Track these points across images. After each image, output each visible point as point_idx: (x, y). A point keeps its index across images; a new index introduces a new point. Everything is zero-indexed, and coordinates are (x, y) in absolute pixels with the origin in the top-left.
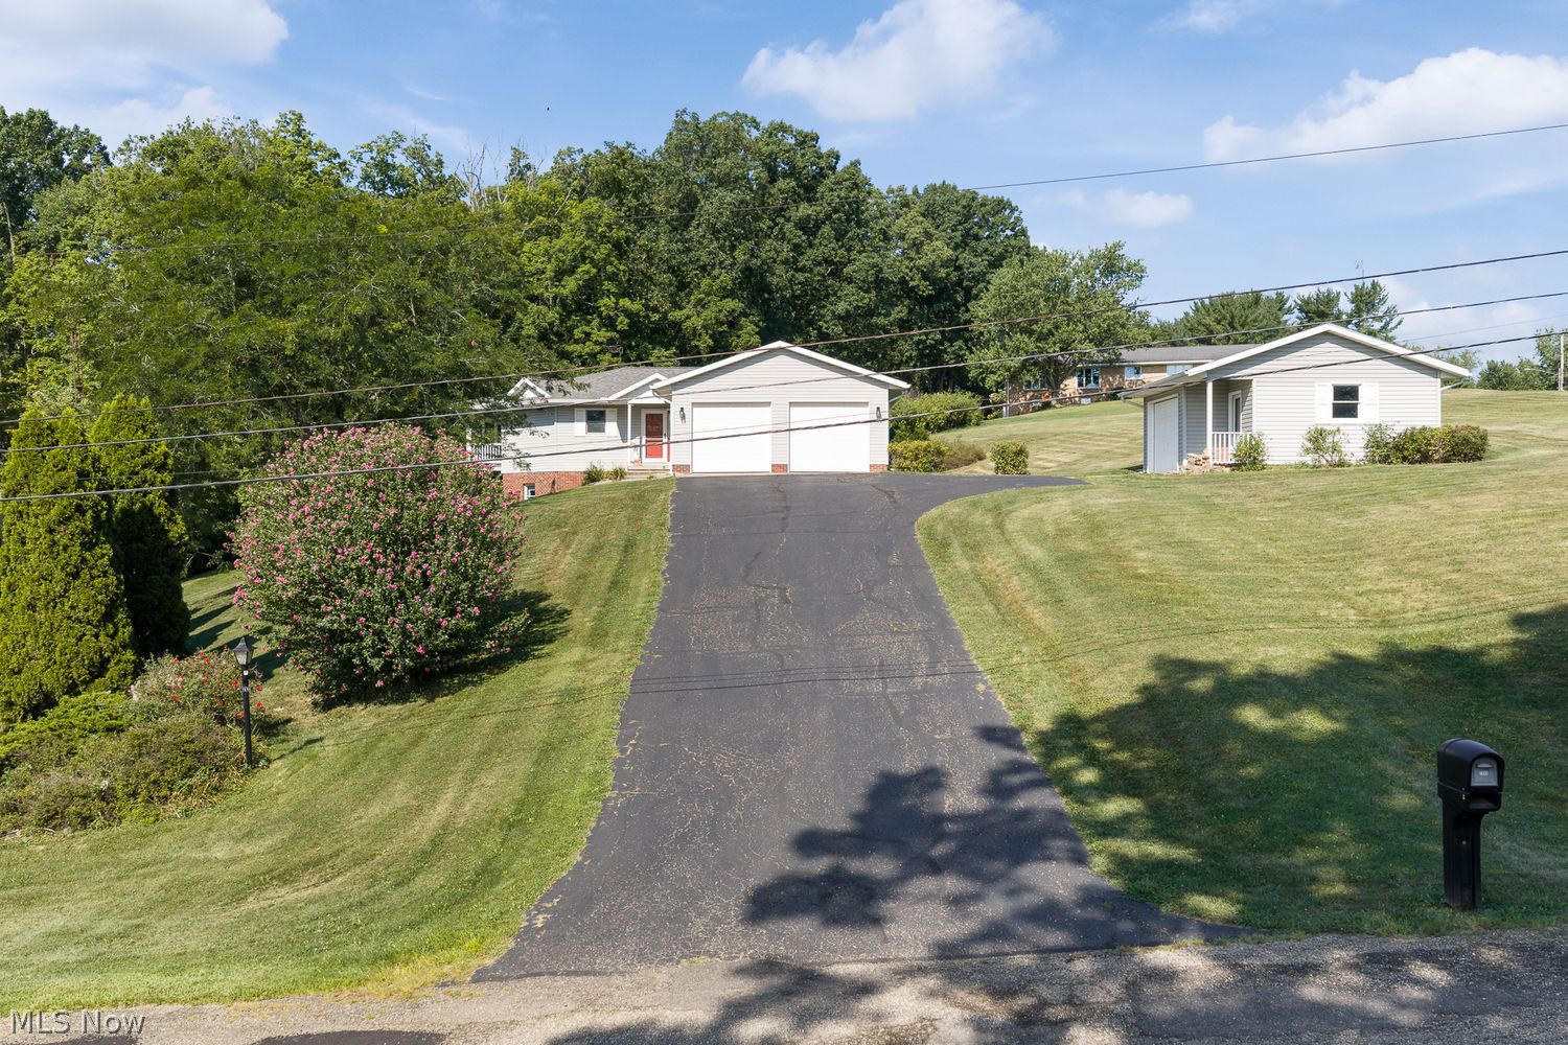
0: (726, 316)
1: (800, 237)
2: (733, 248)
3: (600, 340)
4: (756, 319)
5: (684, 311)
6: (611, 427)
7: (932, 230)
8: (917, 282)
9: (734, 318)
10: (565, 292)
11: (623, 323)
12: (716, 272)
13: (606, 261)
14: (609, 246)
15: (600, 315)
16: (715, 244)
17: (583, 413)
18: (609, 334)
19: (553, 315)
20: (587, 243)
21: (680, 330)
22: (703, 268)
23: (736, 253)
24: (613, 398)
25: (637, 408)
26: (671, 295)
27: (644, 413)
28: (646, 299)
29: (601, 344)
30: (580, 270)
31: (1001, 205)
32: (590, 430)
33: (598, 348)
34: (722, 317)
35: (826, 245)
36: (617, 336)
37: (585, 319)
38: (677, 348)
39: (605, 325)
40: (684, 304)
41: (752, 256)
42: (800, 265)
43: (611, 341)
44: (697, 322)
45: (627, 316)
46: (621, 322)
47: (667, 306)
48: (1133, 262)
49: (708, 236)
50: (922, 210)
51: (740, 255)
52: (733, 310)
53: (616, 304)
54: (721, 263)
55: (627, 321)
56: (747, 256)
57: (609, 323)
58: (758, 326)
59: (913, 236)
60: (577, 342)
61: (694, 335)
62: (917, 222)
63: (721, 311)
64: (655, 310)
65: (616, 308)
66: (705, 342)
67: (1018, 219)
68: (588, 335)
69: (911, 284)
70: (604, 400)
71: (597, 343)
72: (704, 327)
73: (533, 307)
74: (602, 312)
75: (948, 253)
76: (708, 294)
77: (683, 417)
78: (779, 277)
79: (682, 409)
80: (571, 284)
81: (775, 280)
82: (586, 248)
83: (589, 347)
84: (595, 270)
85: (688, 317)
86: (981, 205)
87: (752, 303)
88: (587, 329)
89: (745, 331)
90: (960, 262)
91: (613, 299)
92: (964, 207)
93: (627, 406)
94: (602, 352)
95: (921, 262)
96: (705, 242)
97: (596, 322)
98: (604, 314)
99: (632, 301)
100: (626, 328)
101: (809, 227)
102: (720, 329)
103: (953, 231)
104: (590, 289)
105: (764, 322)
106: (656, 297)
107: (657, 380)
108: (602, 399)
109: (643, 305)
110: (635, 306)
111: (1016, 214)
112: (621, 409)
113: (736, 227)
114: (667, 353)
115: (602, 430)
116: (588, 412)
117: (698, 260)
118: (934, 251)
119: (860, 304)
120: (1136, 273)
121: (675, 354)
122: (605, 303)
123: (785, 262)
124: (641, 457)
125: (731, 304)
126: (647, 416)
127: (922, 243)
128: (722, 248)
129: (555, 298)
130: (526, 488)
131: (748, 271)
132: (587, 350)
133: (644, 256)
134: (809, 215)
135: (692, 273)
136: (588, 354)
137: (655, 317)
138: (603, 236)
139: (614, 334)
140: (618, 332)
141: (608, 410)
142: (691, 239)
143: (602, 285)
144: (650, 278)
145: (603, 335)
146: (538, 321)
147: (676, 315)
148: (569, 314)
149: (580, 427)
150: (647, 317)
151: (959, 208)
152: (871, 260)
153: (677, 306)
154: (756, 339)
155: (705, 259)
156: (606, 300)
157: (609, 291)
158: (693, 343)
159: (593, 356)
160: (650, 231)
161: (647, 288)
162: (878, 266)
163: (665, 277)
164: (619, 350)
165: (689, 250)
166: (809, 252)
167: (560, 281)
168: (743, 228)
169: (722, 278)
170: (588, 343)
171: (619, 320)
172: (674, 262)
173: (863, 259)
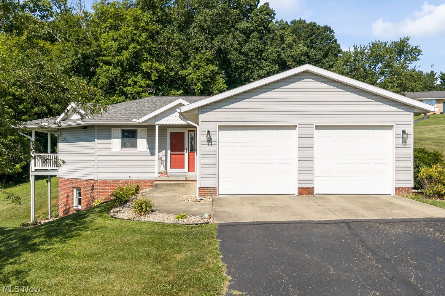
0: (209, 73)
1: (242, 37)
2: (212, 39)
3: (142, 85)
4: (224, 76)
5: (187, 70)
6: (142, 144)
7: (296, 39)
8: (291, 63)
9: (213, 75)
10: (123, 58)
11: (155, 76)
12: (203, 51)
13: (145, 42)
14: (146, 34)
15: (142, 72)
16: (203, 37)
17: (118, 132)
18: (147, 82)
19: (116, 71)
20: (135, 32)
21: (185, 81)
22: (197, 49)
23: (214, 42)
24: (142, 120)
25: (163, 128)
26: (180, 62)
27: (169, 132)
28: (167, 64)
29: (143, 87)
30: (131, 46)
31: (327, 29)
32: (124, 145)
33: (141, 89)
34: (207, 74)
35: (254, 42)
36: (152, 83)
37: (134, 74)
38: (183, 90)
39: (145, 77)
40: (187, 67)
41: (222, 43)
42: (242, 51)
43: (148, 86)
44: (194, 76)
45: (157, 72)
46: (154, 76)
47: (178, 68)
48: (414, 47)
49: (199, 33)
50: (291, 31)
51: (216, 42)
52: (213, 70)
53: (151, 65)
54: (206, 46)
55: (157, 75)
56: (220, 43)
57: (147, 76)
58: (224, 80)
59: (289, 42)
60: (130, 85)
61: (192, 83)
62: (290, 36)
63: (206, 71)
64: (172, 70)
65: (151, 68)
66: (199, 86)
67: (333, 36)
68: (136, 83)
69: (288, 63)
70: (135, 121)
71: (140, 87)
72: (198, 79)
73: (105, 67)
74: (143, 70)
75: (305, 49)
76: (200, 62)
77: (210, 140)
78: (233, 55)
79: (209, 132)
80: (126, 55)
81: (232, 57)
82: (135, 34)
83: (136, 89)
84: (139, 47)
85: (190, 74)
86: (317, 29)
87: (221, 67)
88: (135, 79)
89: (219, 81)
90: (310, 54)
91: (149, 63)
92: (311, 29)
93: (154, 126)
94: (144, 91)
95: (293, 53)
96: (198, 36)
97: (140, 76)
98: (145, 71)
99: (160, 64)
100: (157, 78)
101: (246, 33)
102: (206, 80)
103: (306, 40)
104: (137, 57)
105: (227, 77)
106: (173, 63)
107: (181, 105)
108: (134, 120)
109: (166, 67)
110: (162, 67)
111: (332, 33)
112: (149, 128)
113: (214, 28)
114: (178, 93)
115: (135, 146)
116: (123, 131)
117: (194, 44)
118: (299, 48)
119: (271, 71)
120: (415, 53)
121: (182, 93)
122: (145, 65)
123: (236, 49)
124: (166, 169)
125: (211, 67)
126: (172, 134)
127: (292, 45)
128: (206, 39)
129: (118, 62)
130: (75, 190)
131: (220, 51)
132: (135, 90)
133: (166, 41)
134: (247, 27)
135: (191, 52)
136: (135, 92)
137: (172, 73)
138: (144, 29)
139: (150, 82)
140: (152, 81)
141: (139, 130)
142: (191, 34)
143: (143, 55)
144: (169, 53)
145: (145, 82)
146: (107, 74)
147: (183, 73)
148: (126, 72)
149: (116, 143)
150: (168, 73)
151: (308, 30)
152: (276, 50)
153: (183, 68)
154: (225, 86)
155: (198, 44)
156: (145, 63)
157: (147, 58)
158: (192, 87)
159: (138, 93)
160: (169, 28)
161: (168, 58)
162: (279, 52)
163: (177, 53)
164: (153, 91)
165: (189, 39)
166: (247, 44)
167: (120, 53)
168: (218, 29)
169: (207, 53)
170: (135, 86)
171: (153, 74)
172: (182, 45)
173: (272, 49)
